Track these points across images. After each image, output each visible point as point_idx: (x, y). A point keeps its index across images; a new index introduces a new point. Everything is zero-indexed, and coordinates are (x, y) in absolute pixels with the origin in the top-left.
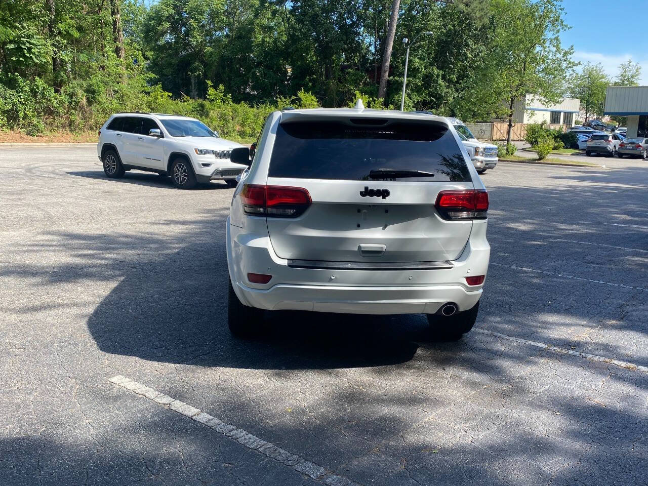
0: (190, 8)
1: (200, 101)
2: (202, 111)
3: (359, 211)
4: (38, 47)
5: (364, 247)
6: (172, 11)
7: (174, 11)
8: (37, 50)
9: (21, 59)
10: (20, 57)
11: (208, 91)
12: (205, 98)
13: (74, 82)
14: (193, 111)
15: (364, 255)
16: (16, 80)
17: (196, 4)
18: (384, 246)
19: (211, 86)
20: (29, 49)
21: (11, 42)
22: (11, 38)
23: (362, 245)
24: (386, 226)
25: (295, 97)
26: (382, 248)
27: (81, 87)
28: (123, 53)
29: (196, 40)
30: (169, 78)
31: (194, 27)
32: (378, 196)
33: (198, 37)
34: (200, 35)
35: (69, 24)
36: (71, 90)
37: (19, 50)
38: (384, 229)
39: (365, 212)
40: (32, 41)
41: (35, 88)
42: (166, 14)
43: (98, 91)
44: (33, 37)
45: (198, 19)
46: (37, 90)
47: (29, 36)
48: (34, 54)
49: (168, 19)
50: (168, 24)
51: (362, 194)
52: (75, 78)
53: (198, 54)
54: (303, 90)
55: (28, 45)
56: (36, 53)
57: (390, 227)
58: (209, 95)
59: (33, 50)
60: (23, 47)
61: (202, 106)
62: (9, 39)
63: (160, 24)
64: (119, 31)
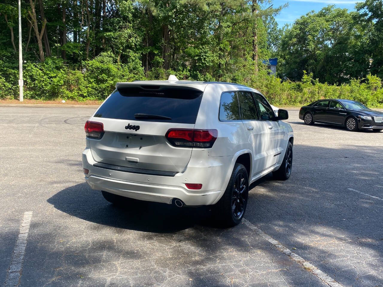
0: (309, 28)
1: (298, 83)
2: (299, 89)
3: (128, 138)
4: (209, 57)
5: (128, 159)
6: (298, 32)
7: (300, 32)
8: (208, 59)
9: (200, 64)
10: (200, 63)
11: (303, 77)
12: (301, 81)
13: (227, 75)
14: (293, 89)
15: (129, 163)
16: (197, 75)
17: (313, 26)
18: (138, 159)
19: (306, 74)
20: (205, 59)
21: (197, 56)
22: (197, 54)
23: (127, 157)
24: (141, 148)
25: (364, 79)
26: (137, 160)
27: (230, 77)
28: (256, 58)
29: (311, 47)
30: (296, 70)
31: (310, 40)
32: (133, 129)
33: (312, 45)
34: (313, 44)
35: (226, 44)
36: (224, 79)
37: (200, 59)
38: (140, 149)
39: (131, 138)
40: (206, 55)
41: (206, 78)
42: (295, 33)
43: (238, 79)
44: (207, 53)
45: (313, 35)
46: (207, 80)
47: (205, 53)
48: (207, 61)
49: (296, 36)
50: (296, 39)
51: (127, 128)
52: (227, 73)
53: (313, 56)
54: (370, 74)
55: (204, 57)
56: (208, 61)
57: (143, 148)
58: (303, 79)
59: (206, 59)
60: (202, 58)
61: (299, 86)
62: (196, 55)
63: (291, 40)
64: (256, 45)
